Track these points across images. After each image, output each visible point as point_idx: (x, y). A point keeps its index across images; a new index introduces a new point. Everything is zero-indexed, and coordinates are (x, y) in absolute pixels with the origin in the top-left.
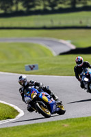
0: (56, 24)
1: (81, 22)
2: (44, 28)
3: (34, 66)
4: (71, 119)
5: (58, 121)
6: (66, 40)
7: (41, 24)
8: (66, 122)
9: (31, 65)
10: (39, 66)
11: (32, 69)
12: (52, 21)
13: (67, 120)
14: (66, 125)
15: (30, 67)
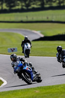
0: (30, 19)
1: (48, 18)
2: (22, 22)
3: (14, 49)
4: (41, 87)
5: (31, 89)
6: (37, 30)
7: (19, 19)
8: (37, 90)
9: (12, 48)
10: (18, 49)
11: (13, 51)
12: (27, 17)
13: (38, 87)
14: (37, 92)
15: (11, 49)
